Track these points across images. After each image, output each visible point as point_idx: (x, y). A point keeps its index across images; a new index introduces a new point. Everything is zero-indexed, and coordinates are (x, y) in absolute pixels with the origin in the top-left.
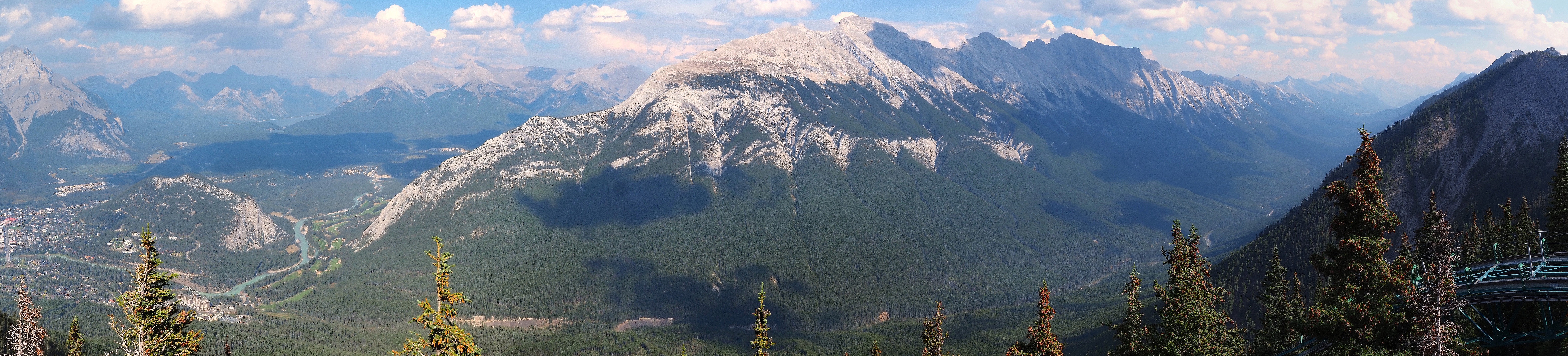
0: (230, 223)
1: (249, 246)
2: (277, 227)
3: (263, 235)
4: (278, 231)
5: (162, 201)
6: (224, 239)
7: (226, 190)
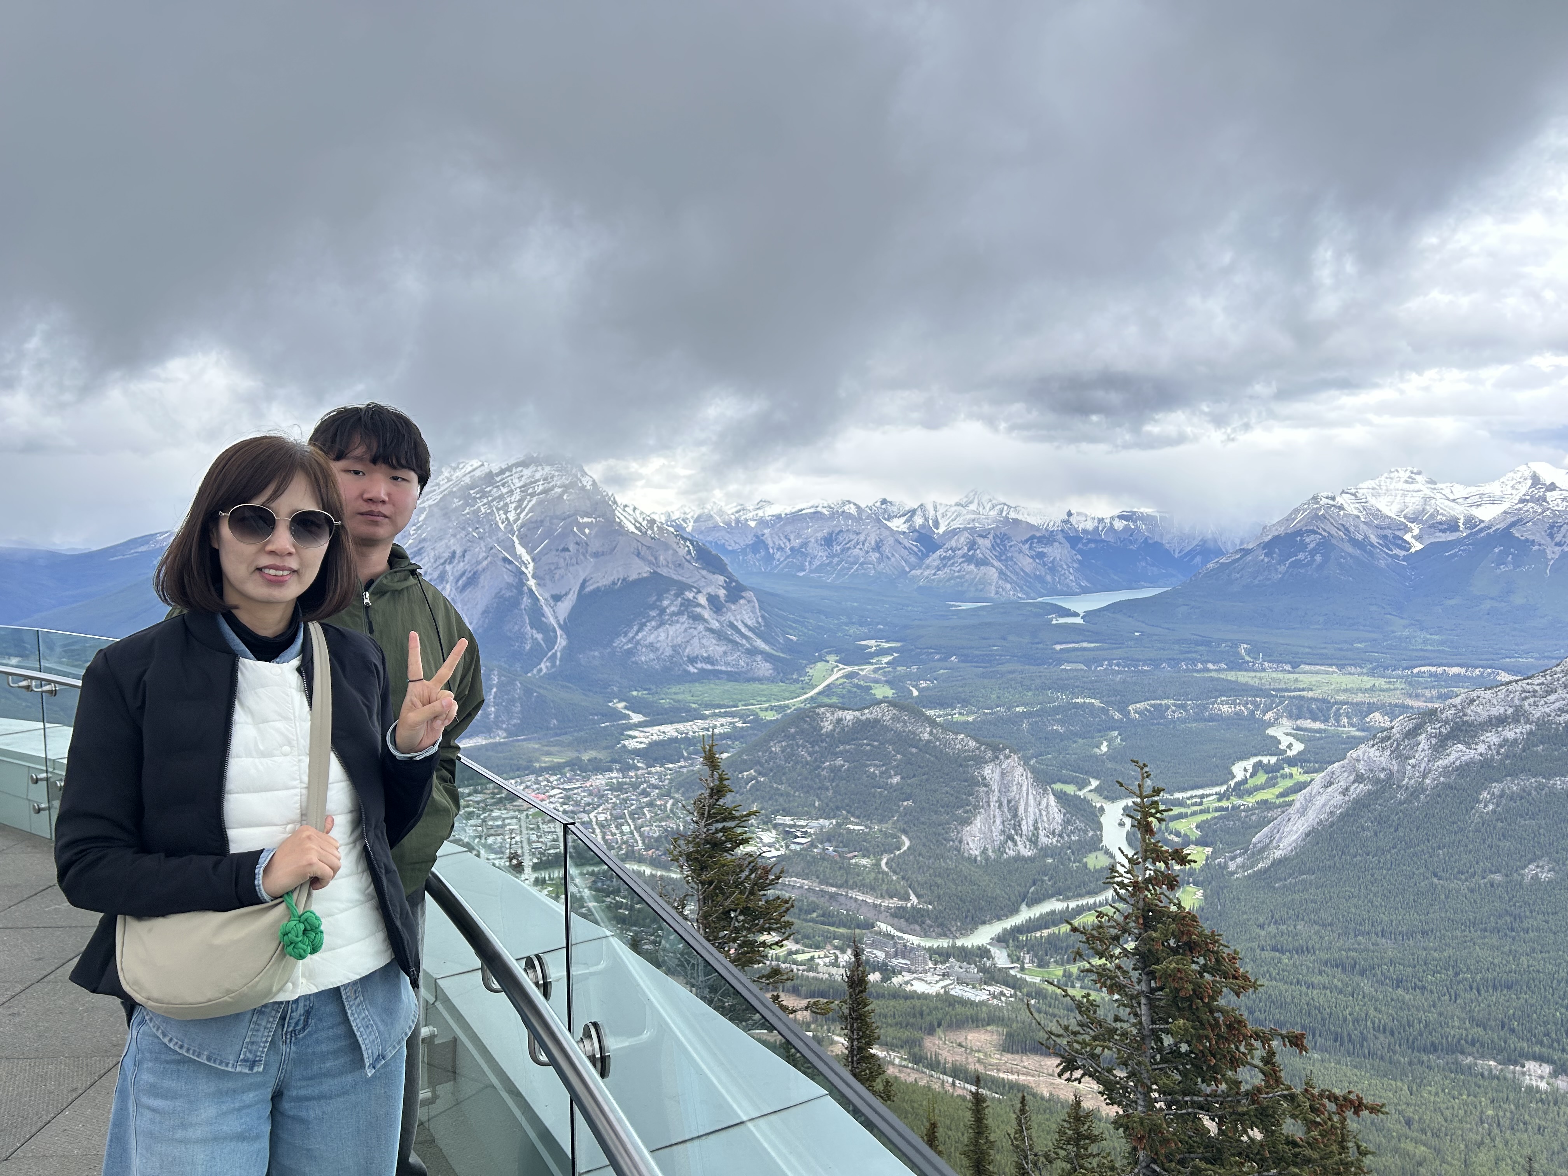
0: (969, 801)
1: (1007, 850)
2: (1064, 815)
3: (1036, 828)
4: (1066, 822)
5: (836, 755)
6: (958, 833)
7: (962, 736)
